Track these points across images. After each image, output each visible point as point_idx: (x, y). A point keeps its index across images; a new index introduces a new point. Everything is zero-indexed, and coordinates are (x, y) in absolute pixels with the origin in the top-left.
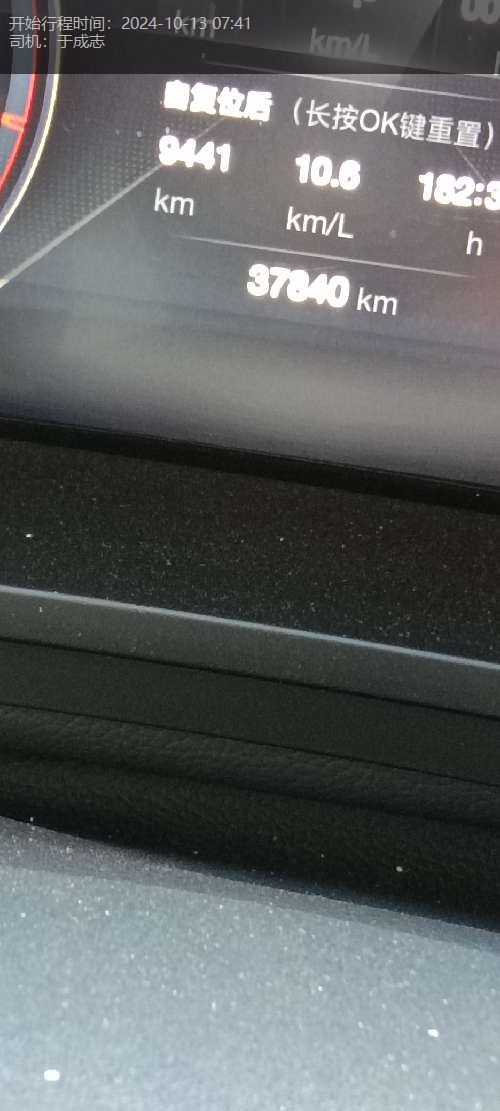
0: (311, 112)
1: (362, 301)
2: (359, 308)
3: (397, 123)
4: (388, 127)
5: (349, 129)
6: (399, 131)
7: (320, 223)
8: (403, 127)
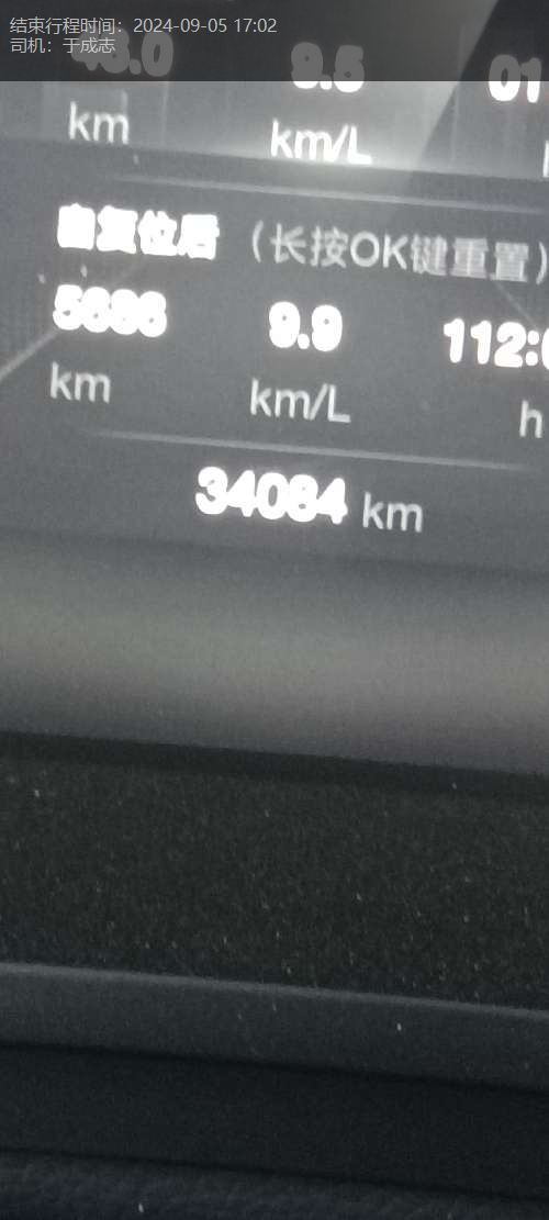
0: (278, 242)
1: (370, 513)
2: (366, 523)
3: (406, 251)
4: (393, 259)
5: (335, 265)
6: (410, 262)
7: (300, 403)
8: (415, 257)
